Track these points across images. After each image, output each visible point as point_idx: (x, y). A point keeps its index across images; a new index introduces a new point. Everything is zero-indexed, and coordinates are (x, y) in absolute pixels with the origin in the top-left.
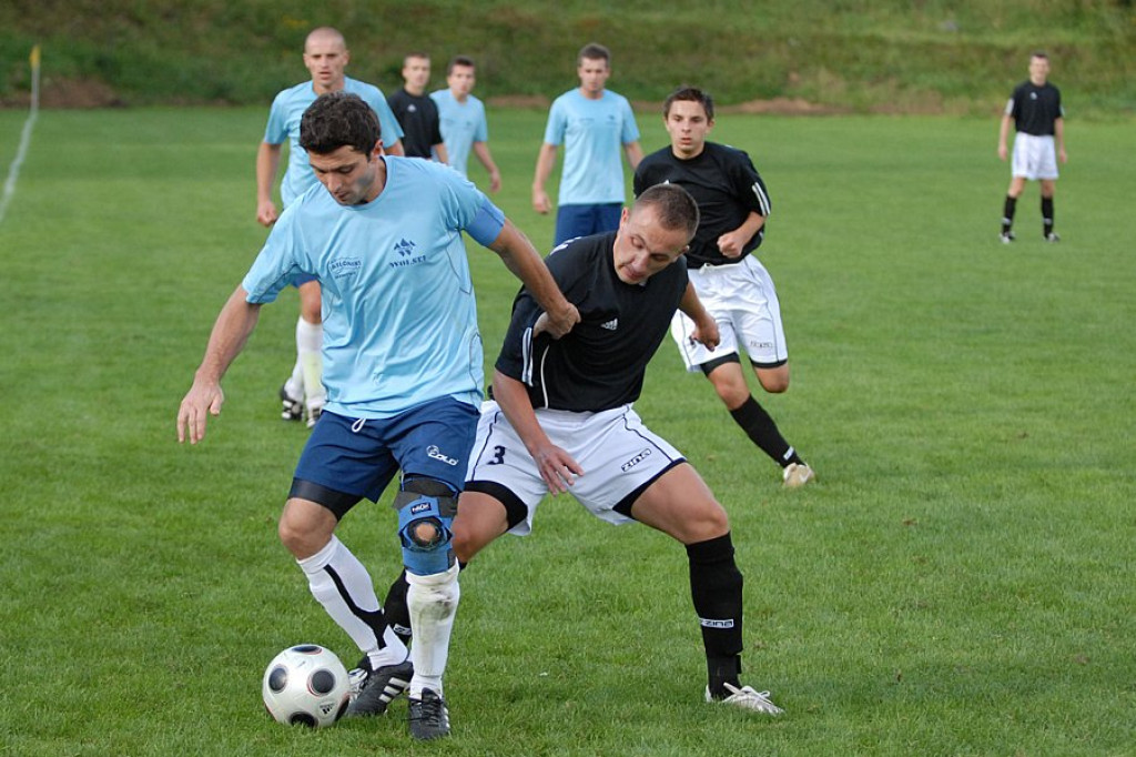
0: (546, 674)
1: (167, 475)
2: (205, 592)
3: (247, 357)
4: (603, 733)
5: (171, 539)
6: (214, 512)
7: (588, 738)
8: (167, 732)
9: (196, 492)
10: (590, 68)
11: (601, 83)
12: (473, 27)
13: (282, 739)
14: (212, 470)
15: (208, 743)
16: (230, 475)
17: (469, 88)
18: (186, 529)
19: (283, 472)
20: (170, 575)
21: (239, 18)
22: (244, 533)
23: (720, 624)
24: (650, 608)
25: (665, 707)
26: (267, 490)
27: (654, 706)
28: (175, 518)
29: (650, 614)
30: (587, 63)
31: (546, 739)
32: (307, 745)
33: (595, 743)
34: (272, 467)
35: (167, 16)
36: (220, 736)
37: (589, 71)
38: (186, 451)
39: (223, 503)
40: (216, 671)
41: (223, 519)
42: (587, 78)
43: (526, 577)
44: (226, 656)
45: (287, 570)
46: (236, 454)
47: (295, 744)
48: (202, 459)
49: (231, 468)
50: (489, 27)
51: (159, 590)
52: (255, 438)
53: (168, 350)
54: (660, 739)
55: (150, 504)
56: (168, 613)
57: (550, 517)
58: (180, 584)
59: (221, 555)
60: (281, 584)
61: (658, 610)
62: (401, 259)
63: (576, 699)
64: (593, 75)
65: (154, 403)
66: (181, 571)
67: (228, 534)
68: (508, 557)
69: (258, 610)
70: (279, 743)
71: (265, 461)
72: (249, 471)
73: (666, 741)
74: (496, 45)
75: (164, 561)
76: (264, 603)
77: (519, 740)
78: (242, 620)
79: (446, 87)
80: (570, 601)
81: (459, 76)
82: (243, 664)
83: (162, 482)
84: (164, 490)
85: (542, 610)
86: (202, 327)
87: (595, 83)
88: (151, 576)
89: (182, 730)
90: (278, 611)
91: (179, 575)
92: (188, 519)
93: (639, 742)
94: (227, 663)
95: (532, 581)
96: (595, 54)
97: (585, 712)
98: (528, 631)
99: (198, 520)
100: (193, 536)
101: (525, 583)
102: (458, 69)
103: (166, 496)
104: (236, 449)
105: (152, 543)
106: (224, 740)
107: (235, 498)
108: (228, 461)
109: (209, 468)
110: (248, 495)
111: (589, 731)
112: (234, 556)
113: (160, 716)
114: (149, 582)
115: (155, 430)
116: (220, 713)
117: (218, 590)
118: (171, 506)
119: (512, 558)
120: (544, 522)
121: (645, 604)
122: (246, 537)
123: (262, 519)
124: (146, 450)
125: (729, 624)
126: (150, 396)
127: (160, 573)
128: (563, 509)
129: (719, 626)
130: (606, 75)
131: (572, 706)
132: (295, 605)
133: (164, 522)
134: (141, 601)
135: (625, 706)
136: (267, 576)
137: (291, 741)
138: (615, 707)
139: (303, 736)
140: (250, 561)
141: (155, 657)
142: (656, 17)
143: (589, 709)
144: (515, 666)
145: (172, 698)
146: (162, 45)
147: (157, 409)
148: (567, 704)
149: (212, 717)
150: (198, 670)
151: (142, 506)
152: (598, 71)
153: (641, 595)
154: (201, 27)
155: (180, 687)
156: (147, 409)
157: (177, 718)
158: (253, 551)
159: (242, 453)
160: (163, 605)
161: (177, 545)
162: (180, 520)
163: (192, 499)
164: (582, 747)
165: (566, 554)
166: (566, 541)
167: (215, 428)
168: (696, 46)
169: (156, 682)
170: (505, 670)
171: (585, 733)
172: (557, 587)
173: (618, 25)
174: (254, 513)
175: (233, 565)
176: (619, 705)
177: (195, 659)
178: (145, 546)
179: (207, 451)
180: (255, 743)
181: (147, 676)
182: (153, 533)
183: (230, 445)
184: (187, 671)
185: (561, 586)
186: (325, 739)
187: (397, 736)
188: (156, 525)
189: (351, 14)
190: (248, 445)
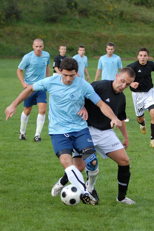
0: (110, 210)
1: (8, 157)
2: (19, 188)
3: (30, 126)
4: (125, 226)
5: (10, 174)
6: (21, 167)
7: (121, 227)
8: (9, 226)
9: (16, 162)
10: (109, 48)
11: (112, 53)
12: (90, 37)
13: (39, 228)
14: (21, 156)
15: (20, 229)
16: (25, 157)
17: (84, 54)
18: (14, 172)
19: (40, 156)
20: (9, 184)
21: (27, 35)
22: (29, 172)
23: (123, 184)
24: (137, 192)
25: (141, 219)
26: (35, 161)
27: (139, 219)
28: (11, 169)
29: (137, 194)
30: (109, 47)
31: (110, 227)
32: (46, 229)
33: (123, 228)
34: (37, 155)
35: (8, 35)
36: (23, 227)
37: (109, 49)
38: (14, 151)
39: (24, 164)
40: (22, 209)
41: (24, 169)
42: (108, 51)
43: (104, 184)
44: (25, 205)
45: (41, 182)
46: (27, 151)
47: (43, 229)
48: (18, 153)
49: (26, 155)
50: (94, 37)
51: (7, 188)
52: (32, 147)
53: (9, 124)
54: (140, 227)
55: (4, 165)
56: (9, 194)
57: (111, 168)
58: (12, 186)
59: (23, 178)
60: (39, 186)
61: (140, 193)
62: (71, 99)
63: (117, 217)
64: (110, 50)
65: (5, 138)
66: (13, 183)
67: (25, 173)
68: (99, 179)
69: (33, 193)
70: (38, 229)
71: (35, 153)
72: (30, 156)
73: (142, 228)
74: (96, 42)
75: (8, 180)
76: (35, 191)
77: (103, 228)
78: (29, 196)
79: (77, 53)
80: (116, 191)
81: (81, 50)
82: (29, 208)
83: (7, 159)
84: (8, 161)
85: (109, 193)
86: (18, 118)
87: (110, 53)
88: (4, 184)
89: (13, 225)
90: (38, 193)
91: (11, 184)
92: (14, 169)
93: (134, 228)
94: (25, 207)
95: (106, 185)
96: (111, 45)
97: (120, 220)
98: (105, 198)
99: (17, 169)
100: (16, 174)
101: (104, 186)
102: (80, 49)
103: (8, 163)
104: (27, 150)
105: (5, 175)
106: (24, 228)
107: (27, 163)
108: (25, 153)
109: (20, 155)
110: (30, 163)
111: (121, 225)
112: (26, 178)
113: (7, 221)
114: (4, 185)
115: (5, 145)
116: (23, 221)
117: (22, 188)
118: (10, 165)
119: (100, 179)
120: (109, 169)
121: (136, 192)
122: (30, 174)
123: (34, 169)
124: (3, 150)
125: (126, 185)
126: (4, 136)
127: (7, 183)
128: (114, 166)
129: (123, 185)
130: (113, 50)
131: (117, 219)
132: (43, 192)
133: (8, 170)
134: (2, 191)
135: (131, 218)
136: (35, 184)
137: (42, 228)
138: (128, 219)
139: (45, 227)
140: (31, 180)
141: (6, 206)
142: (139, 35)
143: (121, 219)
144: (102, 208)
145: (10, 216)
146: (7, 42)
147: (6, 140)
148: (115, 218)
149: (21, 222)
150: (17, 209)
151: (2, 165)
152: (112, 49)
153: (135, 189)
154: (17, 38)
155: (12, 214)
156: (3, 140)
157: (11, 222)
158: (31, 178)
159: (29, 151)
160: (8, 191)
161: (11, 176)
162: (12, 169)
163: (15, 163)
164: (119, 229)
165: (115, 178)
166: (115, 174)
167: (21, 145)
168: (149, 42)
169: (6, 212)
170: (99, 209)
171: (120, 225)
172: (113, 187)
173: (128, 37)
174: (32, 167)
175: (26, 181)
176: (129, 218)
177: (16, 206)
178: (3, 176)
179: (19, 151)
180: (32, 229)
181: (3, 211)
182: (5, 173)
183: (25, 149)
184: (14, 209)
185: (114, 187)
186: (51, 227)
187: (70, 227)
188: (6, 170)
189: (57, 34)
190: (30, 149)
